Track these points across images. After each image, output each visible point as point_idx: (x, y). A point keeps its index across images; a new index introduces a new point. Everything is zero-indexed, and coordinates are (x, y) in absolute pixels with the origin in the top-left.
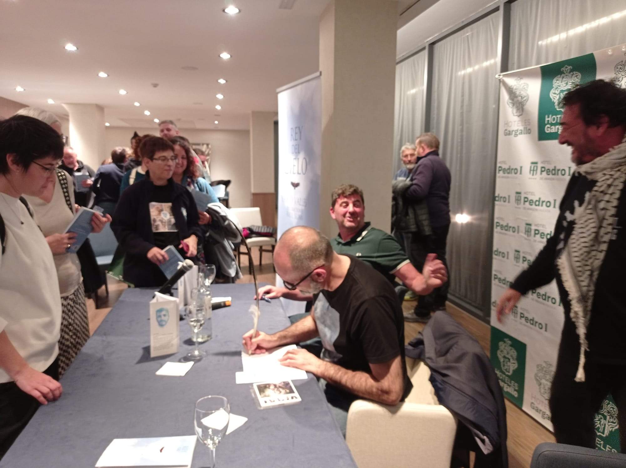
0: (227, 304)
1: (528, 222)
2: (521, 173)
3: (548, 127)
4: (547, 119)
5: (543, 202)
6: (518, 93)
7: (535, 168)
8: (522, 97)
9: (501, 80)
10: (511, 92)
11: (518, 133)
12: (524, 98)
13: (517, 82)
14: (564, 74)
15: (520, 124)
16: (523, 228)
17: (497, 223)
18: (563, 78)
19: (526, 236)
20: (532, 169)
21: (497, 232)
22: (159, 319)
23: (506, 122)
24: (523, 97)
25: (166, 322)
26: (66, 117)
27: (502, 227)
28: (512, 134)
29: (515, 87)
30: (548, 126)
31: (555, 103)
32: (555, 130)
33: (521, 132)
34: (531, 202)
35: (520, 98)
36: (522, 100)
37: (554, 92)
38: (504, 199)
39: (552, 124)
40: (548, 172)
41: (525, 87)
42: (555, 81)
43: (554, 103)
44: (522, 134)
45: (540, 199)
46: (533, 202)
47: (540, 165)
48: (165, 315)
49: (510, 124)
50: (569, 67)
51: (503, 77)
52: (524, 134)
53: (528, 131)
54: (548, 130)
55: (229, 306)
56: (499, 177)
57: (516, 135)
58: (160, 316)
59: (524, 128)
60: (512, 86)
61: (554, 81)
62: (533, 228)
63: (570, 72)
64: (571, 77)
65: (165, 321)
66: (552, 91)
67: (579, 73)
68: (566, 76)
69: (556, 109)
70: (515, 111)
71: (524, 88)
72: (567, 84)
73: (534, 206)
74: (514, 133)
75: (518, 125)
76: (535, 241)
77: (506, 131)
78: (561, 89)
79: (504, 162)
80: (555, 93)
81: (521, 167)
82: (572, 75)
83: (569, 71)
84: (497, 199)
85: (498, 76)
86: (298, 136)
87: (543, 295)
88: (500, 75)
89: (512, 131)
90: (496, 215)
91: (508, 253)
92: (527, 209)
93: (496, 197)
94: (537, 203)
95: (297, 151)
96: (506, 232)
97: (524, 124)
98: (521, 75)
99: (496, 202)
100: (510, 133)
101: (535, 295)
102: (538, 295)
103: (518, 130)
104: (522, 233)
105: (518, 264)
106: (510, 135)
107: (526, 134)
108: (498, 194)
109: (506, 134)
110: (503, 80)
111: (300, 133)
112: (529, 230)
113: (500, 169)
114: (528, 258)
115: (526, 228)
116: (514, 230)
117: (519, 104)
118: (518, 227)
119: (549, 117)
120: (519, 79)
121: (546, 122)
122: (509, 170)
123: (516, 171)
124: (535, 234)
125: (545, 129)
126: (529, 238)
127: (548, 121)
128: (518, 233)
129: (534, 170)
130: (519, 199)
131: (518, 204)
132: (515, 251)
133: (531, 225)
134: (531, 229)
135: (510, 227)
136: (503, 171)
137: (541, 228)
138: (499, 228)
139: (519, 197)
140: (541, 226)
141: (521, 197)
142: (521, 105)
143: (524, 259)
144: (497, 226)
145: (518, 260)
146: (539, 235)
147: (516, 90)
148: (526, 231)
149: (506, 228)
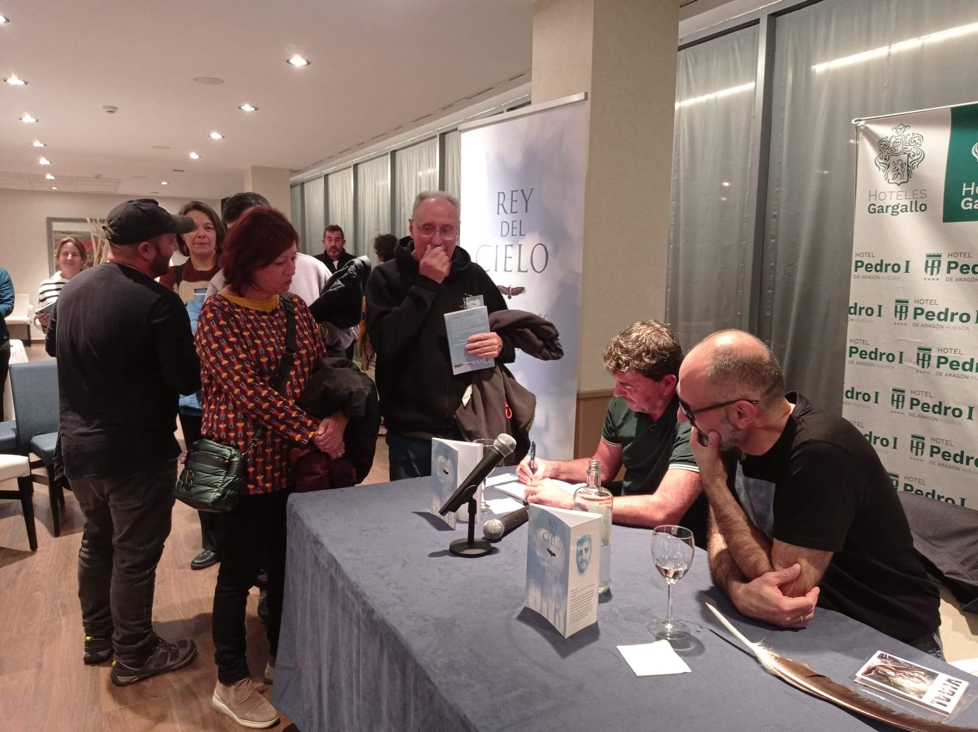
1: (923, 346)
2: (907, 271)
3: (968, 201)
4: (964, 189)
5: (953, 315)
6: (900, 148)
7: (936, 264)
8: (909, 155)
9: (863, 128)
10: (884, 148)
11: (899, 210)
12: (914, 156)
13: (898, 133)
15: (903, 197)
16: (911, 354)
17: (851, 348)
19: (920, 368)
20: (930, 264)
21: (852, 362)
22: (580, 558)
23: (873, 193)
24: (912, 154)
25: (587, 563)
27: (863, 354)
28: (887, 212)
29: (893, 141)
30: (970, 200)
33: (906, 208)
34: (929, 316)
35: (906, 155)
36: (910, 160)
38: (870, 312)
40: (964, 269)
41: (916, 139)
44: (906, 211)
45: (947, 310)
46: (934, 315)
47: (945, 261)
48: (586, 550)
49: (882, 196)
51: (867, 123)
52: (911, 211)
53: (923, 208)
54: (968, 206)
56: (858, 277)
57: (894, 213)
58: (581, 553)
59: (911, 202)
60: (887, 137)
62: (934, 354)
65: (586, 561)
70: (890, 176)
71: (915, 141)
73: (936, 321)
74: (890, 209)
75: (899, 197)
76: (940, 374)
77: (872, 207)
79: (869, 255)
81: (908, 262)
84: (852, 311)
85: (856, 121)
86: (519, 206)
87: (956, 455)
88: (860, 120)
89: (887, 207)
90: (850, 335)
91: (877, 393)
92: (922, 326)
93: (852, 307)
94: (942, 316)
95: (516, 232)
96: (873, 361)
97: (911, 197)
98: (904, 123)
99: (849, 316)
100: (882, 209)
101: (938, 457)
102: (946, 456)
103: (900, 206)
104: (911, 362)
105: (900, 410)
106: (883, 212)
107: (916, 211)
108: (856, 304)
109: (873, 211)
110: (866, 127)
111: (527, 201)
112: (927, 358)
113: (859, 264)
114: (923, 399)
115: (918, 354)
116: (891, 358)
117: (902, 165)
118: (901, 353)
119: (971, 187)
120: (901, 127)
121: (964, 194)
122: (881, 267)
123: (896, 268)
124: (939, 363)
125: (960, 203)
126: (925, 369)
127: (968, 193)
128: (901, 362)
129: (933, 267)
130: (904, 310)
131: (901, 319)
132: (894, 390)
133: (930, 350)
134: (930, 356)
135: (881, 354)
136: (866, 268)
137: (952, 354)
138: (856, 357)
139: (904, 308)
140: (953, 351)
141: (907, 308)
142: (906, 167)
143: (914, 402)
144: (851, 353)
145: (900, 404)
146: (948, 365)
147: (895, 145)
148: (918, 359)
149: (873, 356)
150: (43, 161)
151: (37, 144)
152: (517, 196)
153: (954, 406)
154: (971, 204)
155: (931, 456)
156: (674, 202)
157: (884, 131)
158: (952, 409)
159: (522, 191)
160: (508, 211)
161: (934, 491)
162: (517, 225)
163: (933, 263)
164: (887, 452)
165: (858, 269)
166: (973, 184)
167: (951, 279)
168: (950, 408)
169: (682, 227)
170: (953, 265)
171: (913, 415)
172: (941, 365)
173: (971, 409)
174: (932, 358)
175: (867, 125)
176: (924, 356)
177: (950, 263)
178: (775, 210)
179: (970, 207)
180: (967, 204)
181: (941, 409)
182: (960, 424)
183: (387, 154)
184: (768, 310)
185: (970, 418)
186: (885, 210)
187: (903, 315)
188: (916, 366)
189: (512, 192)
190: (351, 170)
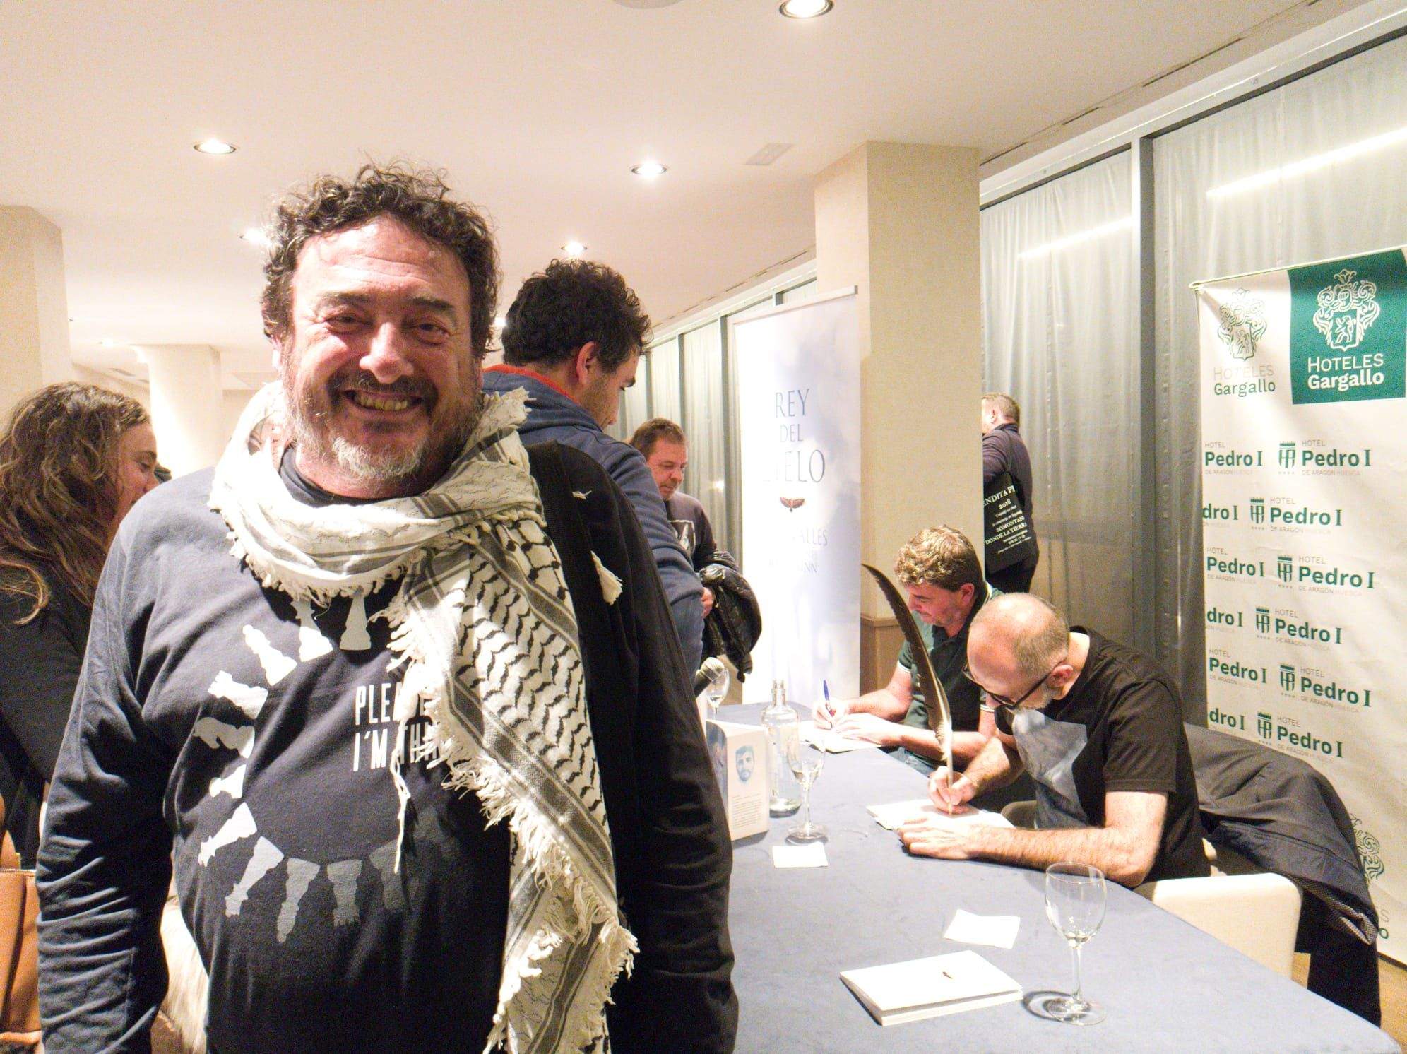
1: (1283, 555)
2: (1260, 464)
3: (1314, 380)
4: (1310, 365)
5: (1313, 515)
6: (1241, 318)
7: (1290, 454)
8: (1251, 324)
9: (1201, 293)
10: (1225, 315)
11: (1247, 390)
12: (1256, 326)
13: (1237, 298)
14: (1340, 283)
15: (1250, 374)
16: (1272, 566)
17: (1209, 559)
18: (1338, 290)
19: (1281, 581)
20: (1284, 455)
21: (1212, 577)
23: (1217, 371)
24: (1254, 324)
25: (751, 773)
27: (1222, 567)
28: (1234, 392)
30: (1317, 377)
31: (1325, 336)
32: (1330, 384)
33: (1254, 388)
34: (1287, 517)
35: (1247, 325)
36: (1253, 331)
37: (1322, 316)
38: (1225, 514)
39: (1321, 374)
40: (1320, 459)
41: (1257, 305)
42: (1323, 297)
43: (1323, 336)
44: (1255, 391)
45: (1305, 509)
46: (1292, 516)
47: (1299, 450)
49: (1228, 374)
50: (1351, 273)
51: (1206, 286)
52: (1260, 391)
53: (1271, 387)
54: (1315, 385)
56: (1210, 472)
57: (1242, 394)
59: (1260, 381)
61: (1320, 296)
62: (1296, 564)
63: (1352, 282)
64: (1357, 289)
66: (1318, 314)
67: (1374, 285)
68: (1346, 287)
69: (1329, 346)
70: (1236, 348)
71: (1256, 308)
72: (1348, 301)
73: (1293, 524)
74: (1237, 389)
75: (1246, 375)
77: (1218, 387)
78: (1337, 311)
79: (1219, 444)
80: (1323, 318)
81: (1260, 453)
82: (1360, 285)
83: (1349, 279)
84: (1207, 513)
85: (1194, 285)
86: (797, 408)
87: (1328, 688)
88: (1198, 284)
89: (1234, 387)
90: (1207, 544)
91: (1240, 614)
92: (1281, 530)
93: (1205, 509)
94: (1301, 518)
95: (795, 437)
96: (1233, 575)
97: (1258, 373)
98: (1244, 285)
99: (1204, 519)
100: (1229, 390)
101: (1309, 691)
102: (1318, 689)
103: (1247, 385)
104: (1272, 575)
105: (1265, 634)
106: (1229, 393)
107: (1266, 391)
108: (1210, 505)
109: (1219, 392)
110: (1205, 292)
111: (803, 403)
112: (1288, 570)
113: (1210, 456)
114: (1289, 621)
115: (1279, 565)
116: (1251, 570)
117: (1245, 336)
118: (1262, 564)
119: (1315, 362)
120: (1241, 291)
121: (1310, 371)
122: (1232, 459)
123: (1248, 460)
124: (1302, 575)
125: (1307, 382)
126: (1288, 583)
127: (1314, 368)
128: (1262, 575)
129: (1287, 458)
130: (1260, 511)
131: (1257, 522)
132: (1258, 610)
133: (1290, 559)
134: (1291, 567)
135: (1242, 566)
136: (1218, 461)
137: (1315, 564)
138: (1215, 569)
139: (1260, 509)
140: (1315, 560)
141: (1263, 508)
142: (1249, 339)
143: (1280, 624)
144: (1210, 565)
145: (1266, 626)
146: (1311, 577)
147: (1236, 312)
148: (1280, 571)
149: (1233, 568)
152: (795, 397)
153: (1320, 628)
154: (1318, 383)
155: (1303, 690)
156: (1050, 374)
157: (1224, 297)
158: (1319, 631)
159: (799, 391)
160: (787, 414)
161: (1309, 734)
162: (795, 429)
163: (1287, 453)
164: (1257, 688)
165: (1209, 462)
166: (1318, 359)
167: (1307, 472)
168: (1316, 630)
169: (1060, 406)
170: (1308, 455)
171: (1279, 640)
172: (1304, 578)
173: (1339, 630)
174: (1293, 569)
175: (1206, 289)
176: (1284, 567)
177: (1305, 452)
178: (1165, 382)
179: (1317, 387)
180: (1315, 382)
181: (1307, 631)
182: (1328, 649)
183: (716, 320)
184: (1165, 510)
185: (1338, 642)
186: (1231, 391)
187: (1260, 516)
188: (1277, 579)
189: (789, 392)
190: (676, 341)
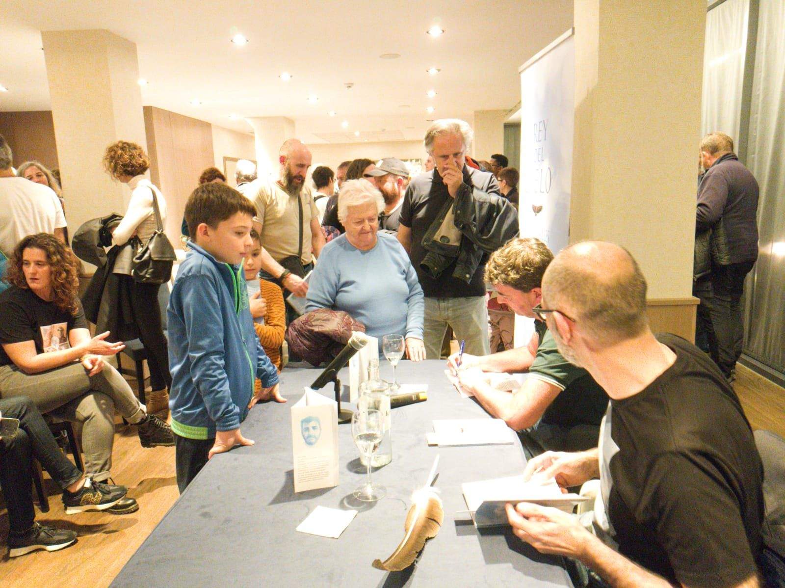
0: (422, 397)
22: (306, 434)
25: (317, 439)
26: (252, 134)
48: (314, 428)
55: (425, 400)
58: (308, 429)
65: (315, 437)
150: (345, 125)
151: (332, 114)
